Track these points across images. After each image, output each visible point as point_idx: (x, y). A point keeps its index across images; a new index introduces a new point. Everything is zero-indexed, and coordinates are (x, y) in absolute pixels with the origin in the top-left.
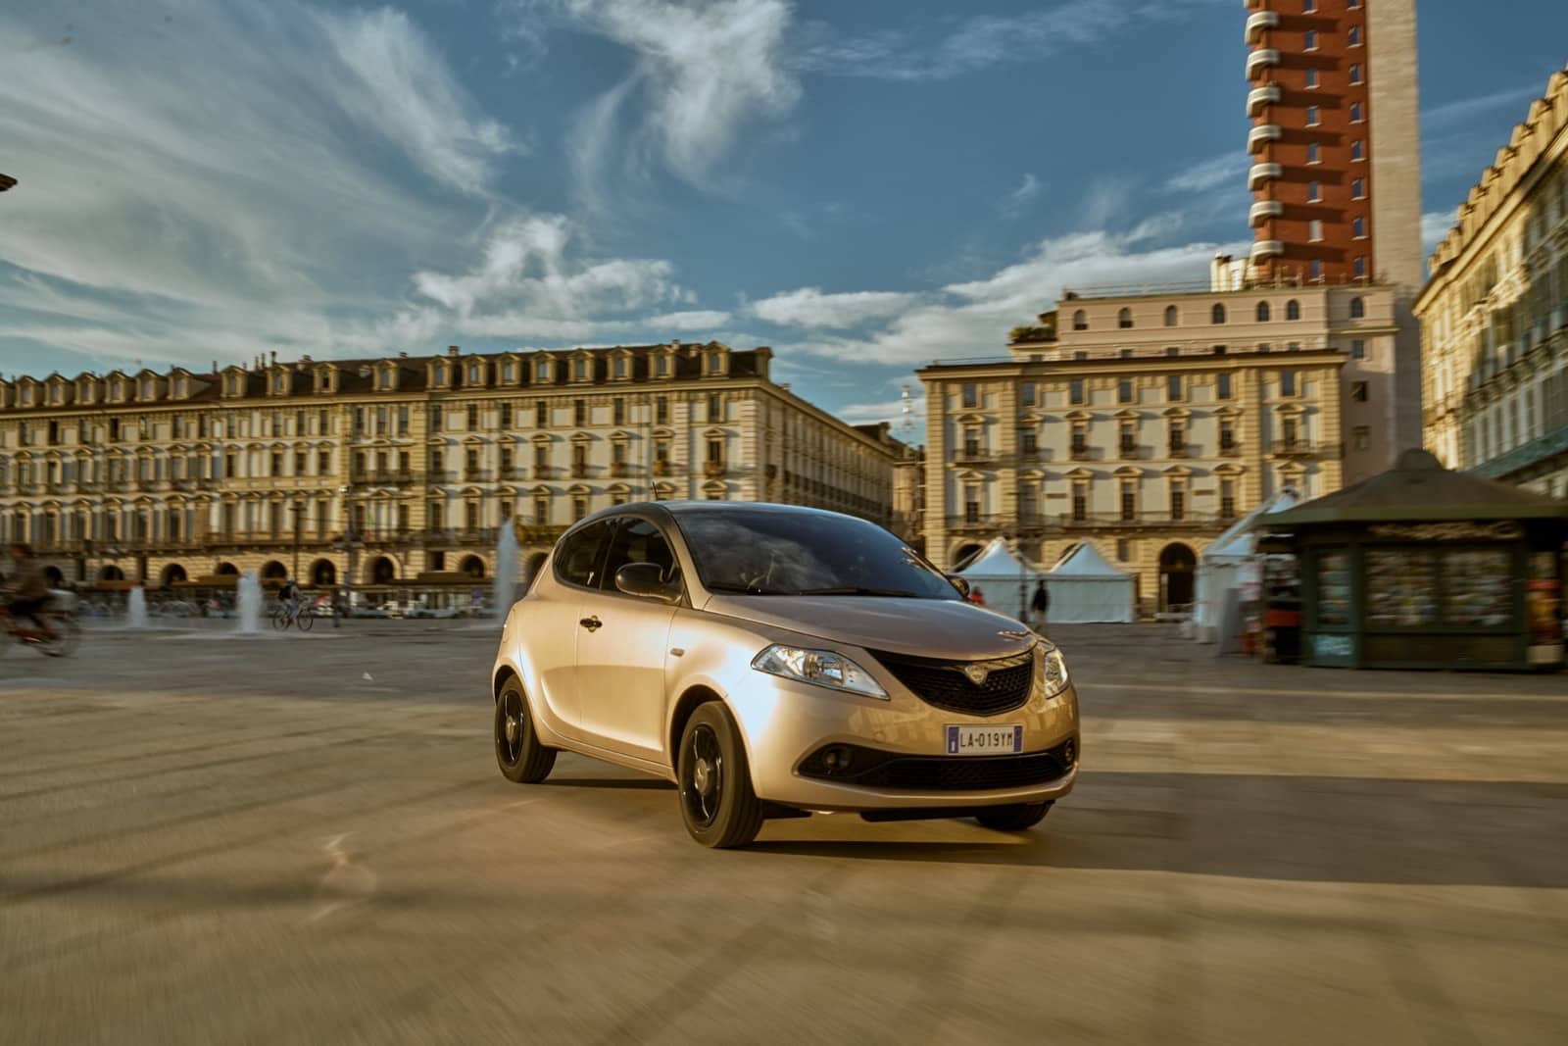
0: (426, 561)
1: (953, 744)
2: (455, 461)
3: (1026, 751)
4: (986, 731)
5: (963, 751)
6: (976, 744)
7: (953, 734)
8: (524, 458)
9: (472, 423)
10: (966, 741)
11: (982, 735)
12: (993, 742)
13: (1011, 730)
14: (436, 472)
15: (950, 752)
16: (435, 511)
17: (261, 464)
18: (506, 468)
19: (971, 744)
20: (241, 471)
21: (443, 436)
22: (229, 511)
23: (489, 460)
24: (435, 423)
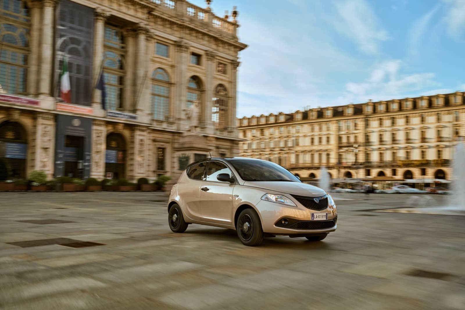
0: (366, 173)
1: (313, 218)
2: (374, 138)
3: (329, 219)
4: (320, 214)
5: (315, 219)
6: (318, 218)
7: (313, 215)
8: (401, 136)
9: (381, 124)
10: (316, 217)
11: (319, 215)
12: (322, 217)
13: (325, 214)
14: (367, 142)
15: (312, 219)
16: (367, 155)
17: (307, 141)
18: (394, 140)
19: (317, 218)
20: (301, 144)
21: (369, 129)
22: (297, 156)
23: (387, 137)
24: (367, 125)
